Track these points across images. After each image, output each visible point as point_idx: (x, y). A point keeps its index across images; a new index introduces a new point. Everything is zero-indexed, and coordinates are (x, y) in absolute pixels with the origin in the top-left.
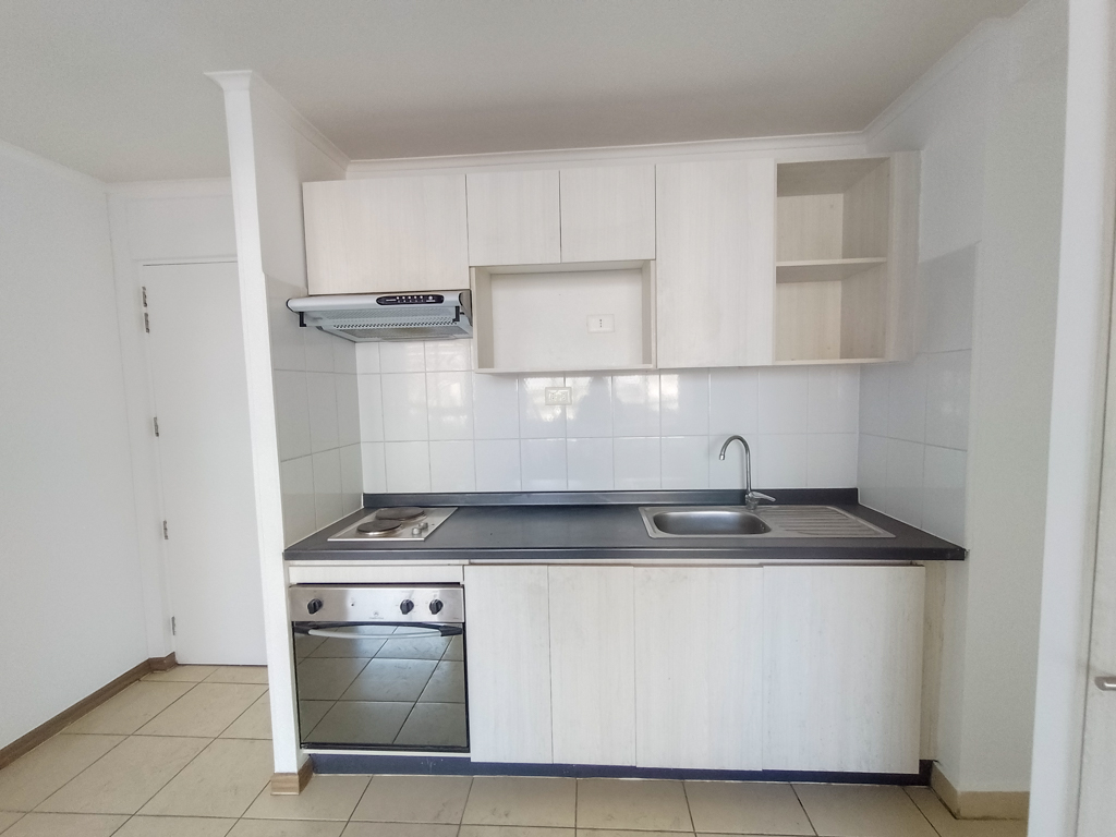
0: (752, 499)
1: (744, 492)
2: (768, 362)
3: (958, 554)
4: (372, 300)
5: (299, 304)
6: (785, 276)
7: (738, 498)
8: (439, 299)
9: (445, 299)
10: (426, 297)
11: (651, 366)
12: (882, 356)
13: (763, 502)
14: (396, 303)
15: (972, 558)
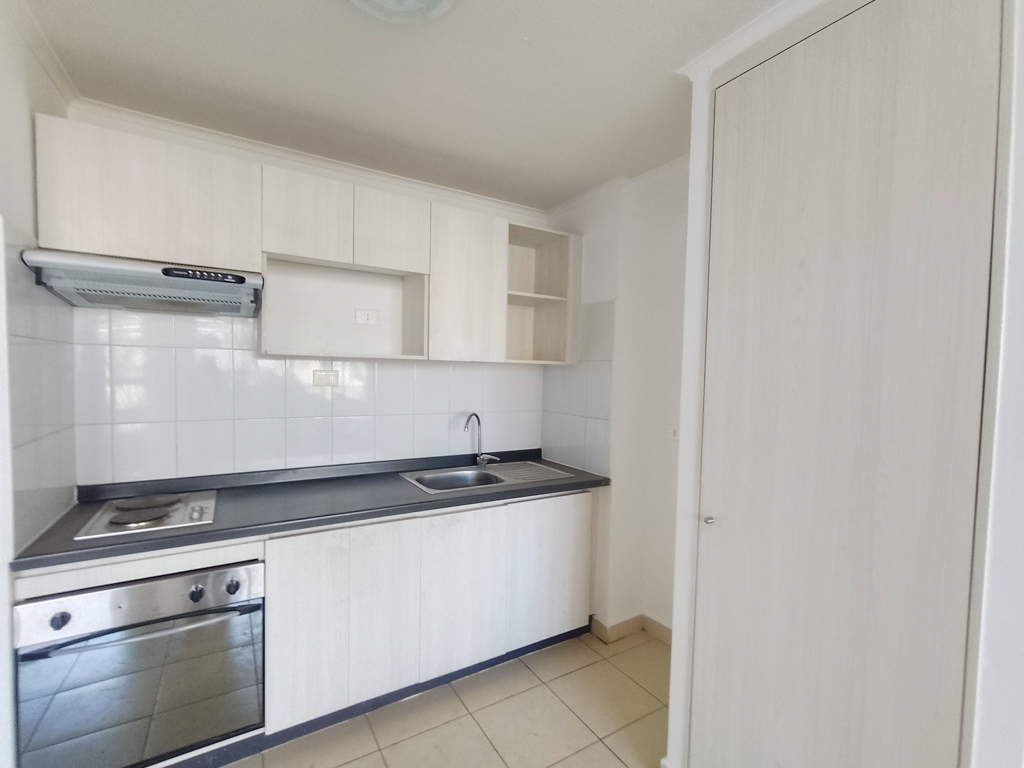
0: (483, 460)
1: (476, 456)
2: (503, 360)
3: (604, 482)
4: (158, 270)
5: (35, 258)
6: (512, 300)
7: (471, 460)
8: (241, 280)
9: (247, 281)
10: (225, 276)
11: (425, 358)
12: (564, 360)
13: (491, 461)
14: (188, 277)
15: (614, 483)
